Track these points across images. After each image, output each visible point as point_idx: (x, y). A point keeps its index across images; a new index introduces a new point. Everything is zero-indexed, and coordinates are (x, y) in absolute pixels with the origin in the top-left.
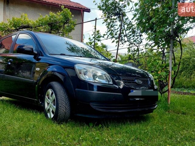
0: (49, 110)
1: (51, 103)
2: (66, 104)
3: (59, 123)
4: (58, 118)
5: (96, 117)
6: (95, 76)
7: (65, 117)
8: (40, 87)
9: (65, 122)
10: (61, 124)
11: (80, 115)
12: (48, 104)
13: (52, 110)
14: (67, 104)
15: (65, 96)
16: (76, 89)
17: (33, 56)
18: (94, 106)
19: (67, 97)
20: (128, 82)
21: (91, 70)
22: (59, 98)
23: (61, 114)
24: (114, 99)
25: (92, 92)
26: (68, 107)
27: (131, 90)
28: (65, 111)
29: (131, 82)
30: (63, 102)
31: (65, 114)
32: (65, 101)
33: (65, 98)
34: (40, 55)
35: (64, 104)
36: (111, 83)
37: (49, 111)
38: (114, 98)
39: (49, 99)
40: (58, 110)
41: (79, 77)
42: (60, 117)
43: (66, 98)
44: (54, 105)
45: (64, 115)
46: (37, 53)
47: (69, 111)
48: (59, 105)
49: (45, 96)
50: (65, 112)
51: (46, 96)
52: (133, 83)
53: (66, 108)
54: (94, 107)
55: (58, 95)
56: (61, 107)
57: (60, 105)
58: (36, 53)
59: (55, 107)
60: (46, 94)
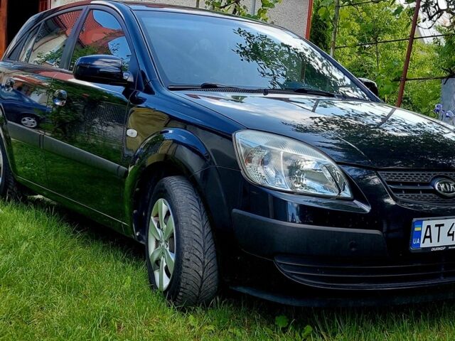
0: (158, 262)
1: (163, 244)
2: (205, 254)
3: (183, 310)
4: (181, 294)
5: (295, 303)
6: (294, 170)
7: (200, 292)
8: (137, 189)
9: (203, 305)
10: (189, 310)
11: (245, 291)
12: (157, 242)
13: (165, 264)
14: (208, 254)
15: (204, 227)
16: (234, 210)
17: (122, 89)
18: (285, 268)
19: (208, 230)
20: (407, 191)
21: (282, 153)
22: (185, 232)
23: (191, 282)
24: (353, 249)
25: (280, 226)
26: (210, 262)
27: (415, 220)
28: (201, 272)
29: (417, 191)
30: (196, 246)
31: (202, 282)
32: (202, 243)
33: (203, 234)
34: (140, 88)
35: (197, 253)
36: (347, 193)
37: (159, 266)
38: (352, 246)
39: (159, 227)
40: (181, 268)
41: (243, 174)
42: (185, 291)
43: (206, 234)
44: (172, 251)
45: (199, 285)
46: (135, 79)
47: (214, 274)
48: (182, 254)
49: (150, 218)
50: (202, 278)
51: (152, 217)
52: (424, 191)
53: (203, 263)
54: (285, 272)
55: (183, 223)
56: (189, 260)
57: (186, 255)
58: (131, 79)
59: (173, 257)
60: (153, 213)
